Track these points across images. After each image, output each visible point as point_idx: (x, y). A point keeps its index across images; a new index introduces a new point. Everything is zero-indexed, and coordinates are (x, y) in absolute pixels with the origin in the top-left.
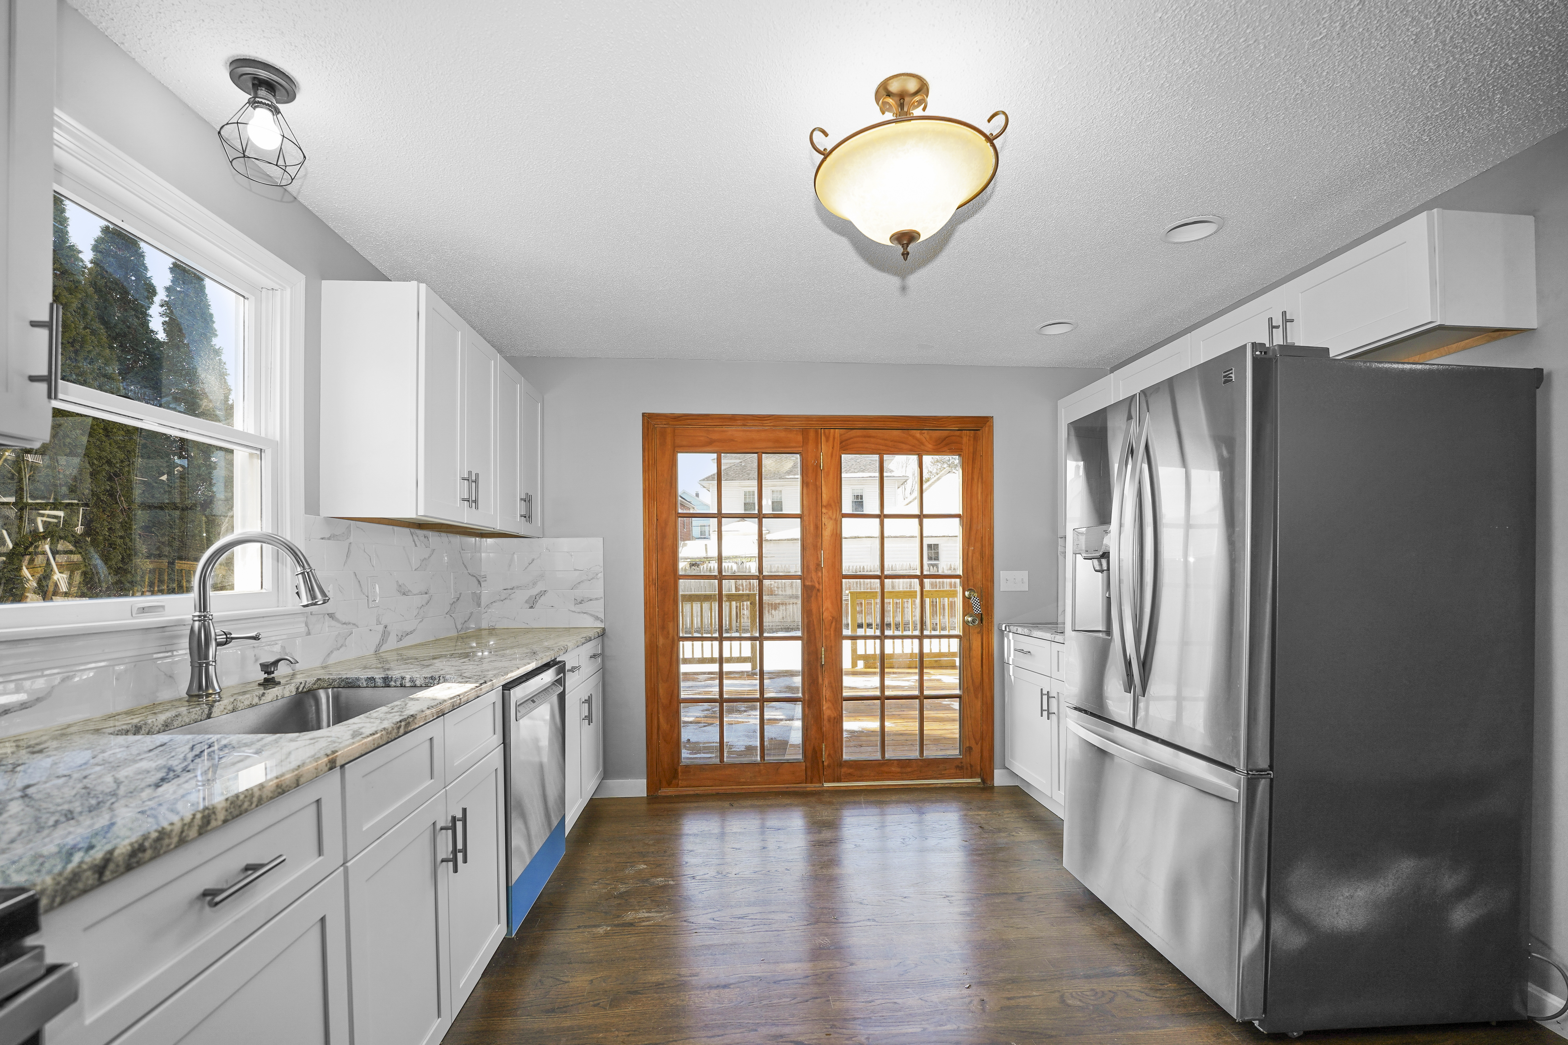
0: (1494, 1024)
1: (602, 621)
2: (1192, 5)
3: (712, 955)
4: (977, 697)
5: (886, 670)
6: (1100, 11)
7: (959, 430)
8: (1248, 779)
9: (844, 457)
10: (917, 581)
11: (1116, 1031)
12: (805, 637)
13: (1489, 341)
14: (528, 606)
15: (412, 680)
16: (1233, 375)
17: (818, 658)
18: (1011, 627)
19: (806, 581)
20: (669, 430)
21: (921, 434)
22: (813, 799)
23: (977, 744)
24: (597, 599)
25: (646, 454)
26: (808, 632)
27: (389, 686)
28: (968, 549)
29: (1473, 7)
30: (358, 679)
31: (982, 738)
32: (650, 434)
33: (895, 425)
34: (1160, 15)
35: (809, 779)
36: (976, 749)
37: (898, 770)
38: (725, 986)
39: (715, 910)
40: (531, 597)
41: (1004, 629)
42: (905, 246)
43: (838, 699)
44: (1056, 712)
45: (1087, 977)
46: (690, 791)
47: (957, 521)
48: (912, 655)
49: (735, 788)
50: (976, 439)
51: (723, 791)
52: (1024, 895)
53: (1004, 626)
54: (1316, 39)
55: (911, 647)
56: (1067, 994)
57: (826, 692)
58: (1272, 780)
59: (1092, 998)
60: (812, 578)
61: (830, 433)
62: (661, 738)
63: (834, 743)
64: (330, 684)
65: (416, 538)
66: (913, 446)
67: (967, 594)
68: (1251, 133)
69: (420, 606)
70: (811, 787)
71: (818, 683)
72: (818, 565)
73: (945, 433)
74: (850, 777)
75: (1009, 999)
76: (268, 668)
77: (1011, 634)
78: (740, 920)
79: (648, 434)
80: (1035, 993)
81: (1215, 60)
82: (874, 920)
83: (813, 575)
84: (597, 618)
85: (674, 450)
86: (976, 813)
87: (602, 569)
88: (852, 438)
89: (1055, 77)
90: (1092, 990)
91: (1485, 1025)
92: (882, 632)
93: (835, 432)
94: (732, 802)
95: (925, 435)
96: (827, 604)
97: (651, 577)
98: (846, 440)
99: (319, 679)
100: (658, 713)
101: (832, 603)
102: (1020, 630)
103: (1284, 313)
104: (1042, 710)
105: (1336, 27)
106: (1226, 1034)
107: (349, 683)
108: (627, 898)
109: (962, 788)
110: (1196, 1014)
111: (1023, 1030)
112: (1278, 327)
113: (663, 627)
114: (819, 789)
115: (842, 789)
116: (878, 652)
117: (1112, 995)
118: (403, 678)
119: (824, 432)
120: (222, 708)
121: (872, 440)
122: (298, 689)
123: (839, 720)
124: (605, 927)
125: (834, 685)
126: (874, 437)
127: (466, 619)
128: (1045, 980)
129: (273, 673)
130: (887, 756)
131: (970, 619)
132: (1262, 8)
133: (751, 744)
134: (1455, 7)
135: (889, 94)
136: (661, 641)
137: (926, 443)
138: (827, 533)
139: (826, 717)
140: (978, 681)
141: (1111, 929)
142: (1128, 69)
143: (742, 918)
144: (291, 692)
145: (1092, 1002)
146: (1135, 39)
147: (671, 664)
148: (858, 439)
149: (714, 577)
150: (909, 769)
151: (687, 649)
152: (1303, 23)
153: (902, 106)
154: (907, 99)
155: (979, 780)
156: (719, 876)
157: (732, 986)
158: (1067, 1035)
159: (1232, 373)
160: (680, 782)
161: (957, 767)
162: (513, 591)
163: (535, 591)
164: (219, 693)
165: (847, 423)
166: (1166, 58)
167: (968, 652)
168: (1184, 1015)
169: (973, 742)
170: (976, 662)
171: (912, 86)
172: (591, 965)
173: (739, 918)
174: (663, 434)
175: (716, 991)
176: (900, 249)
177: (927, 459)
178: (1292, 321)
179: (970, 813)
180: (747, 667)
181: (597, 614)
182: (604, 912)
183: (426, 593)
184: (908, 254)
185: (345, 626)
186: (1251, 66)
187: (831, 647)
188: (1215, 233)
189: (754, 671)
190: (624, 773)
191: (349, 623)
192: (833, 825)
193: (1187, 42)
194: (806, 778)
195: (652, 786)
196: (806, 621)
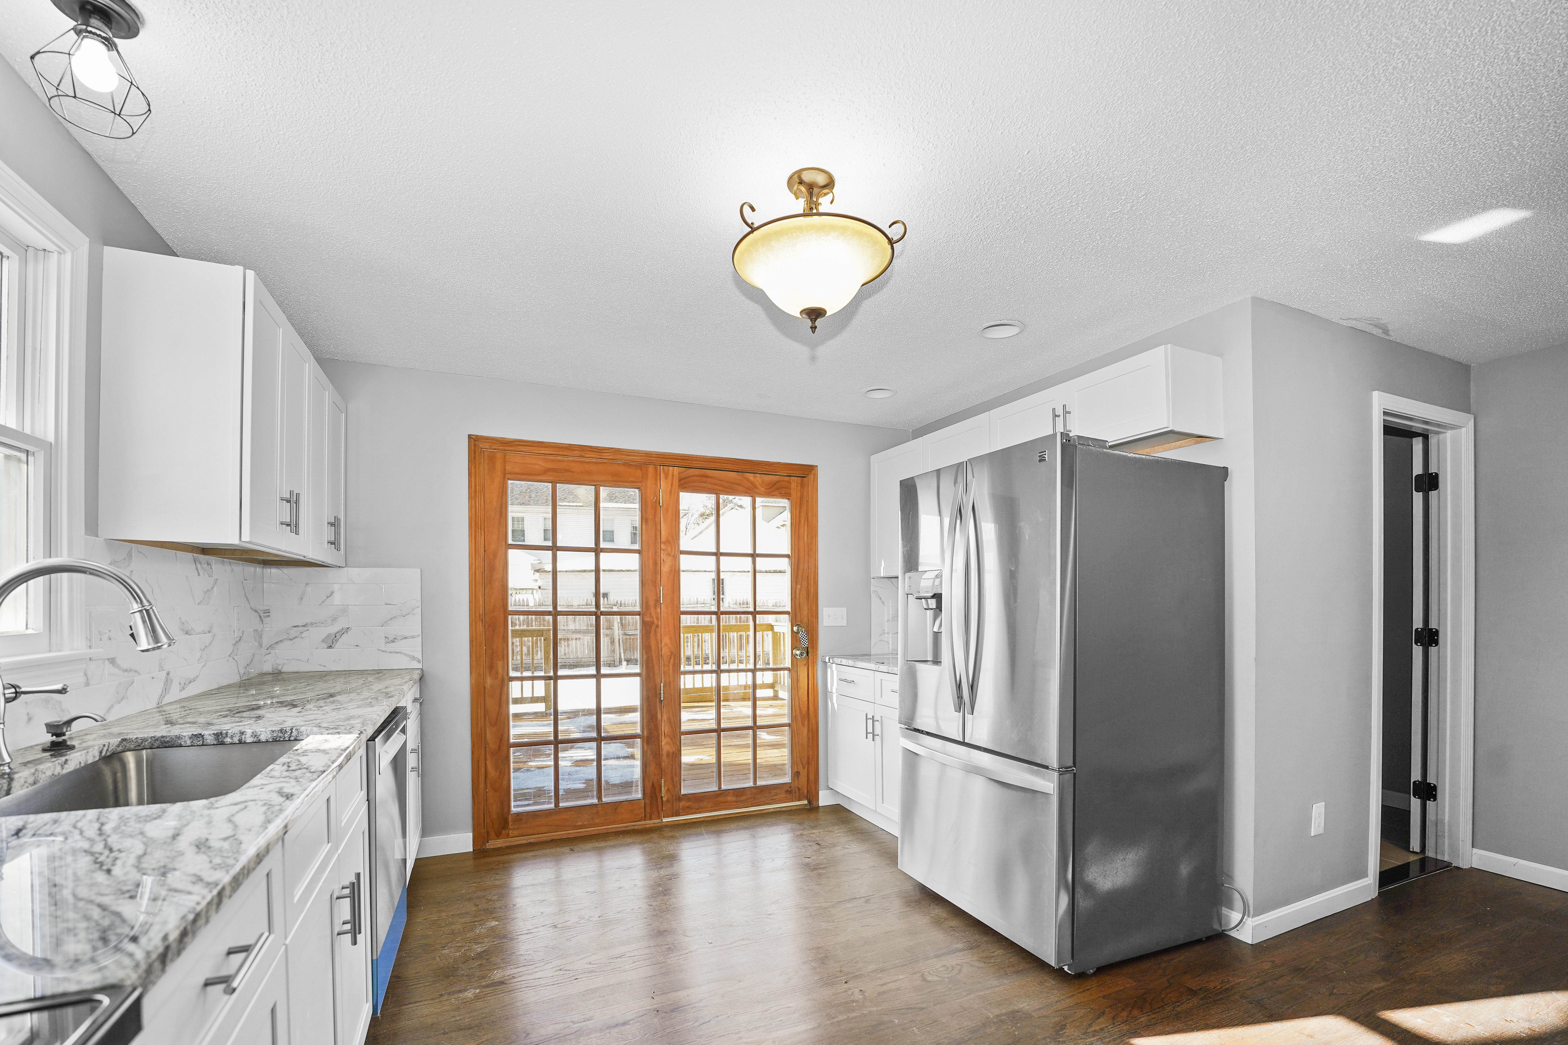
0: (1204, 939)
1: (419, 661)
2: (1043, 170)
3: (600, 997)
4: (803, 725)
5: (722, 703)
6: (980, 158)
7: (787, 476)
8: (1060, 774)
9: (681, 494)
10: (750, 617)
11: (970, 994)
12: (644, 673)
13: (1195, 444)
14: (325, 645)
15: (254, 735)
16: (1046, 456)
17: (657, 694)
18: (835, 659)
19: (645, 617)
20: (499, 455)
21: (755, 477)
22: (655, 835)
23: (804, 768)
24: (413, 637)
25: (473, 479)
26: (647, 668)
27: (222, 743)
28: (796, 586)
29: (1206, 213)
30: (179, 737)
31: (808, 763)
32: (477, 457)
33: (731, 467)
34: (1020, 171)
35: (648, 815)
36: (803, 773)
37: (734, 799)
38: (625, 1024)
39: (589, 954)
40: (329, 635)
41: (827, 661)
42: (813, 320)
43: (677, 733)
44: (880, 734)
45: (937, 956)
46: (523, 840)
47: (786, 560)
48: (746, 687)
49: (572, 833)
50: (802, 485)
51: (558, 837)
52: (870, 897)
53: (827, 658)
54: (1114, 211)
55: (745, 679)
56: (925, 973)
57: (665, 728)
58: (1075, 774)
59: (945, 972)
60: (651, 614)
61: (668, 470)
62: (489, 786)
63: (672, 777)
64: (138, 746)
65: (199, 566)
66: (747, 488)
67: (795, 629)
68: (1058, 267)
69: (203, 648)
70: (649, 823)
71: (657, 718)
72: (657, 600)
73: (776, 478)
74: (688, 810)
75: (882, 985)
76: (56, 729)
77: (834, 665)
78: (619, 960)
79: (475, 458)
80: (901, 977)
81: (1048, 211)
82: (748, 939)
83: (652, 610)
84: (413, 658)
85: (504, 477)
86: (810, 832)
87: (419, 604)
88: (689, 477)
89: (934, 198)
90: (944, 966)
91: (1199, 942)
92: (719, 666)
93: (673, 470)
94: (572, 847)
95: (758, 479)
96: (666, 640)
97: (477, 613)
98: (685, 478)
99: (124, 740)
100: (486, 759)
101: (671, 639)
102: (844, 662)
103: (1064, 406)
104: (867, 733)
105: (1127, 207)
106: (1046, 981)
107: (165, 742)
108: (487, 957)
109: (791, 811)
110: (1022, 970)
111: (899, 1008)
112: (1059, 416)
113: (491, 667)
114: (658, 825)
115: (681, 822)
116: (714, 685)
117: (959, 967)
118: (242, 733)
119: (663, 469)
120: (22, 781)
121: (709, 480)
122: (101, 752)
123: (677, 754)
124: (473, 991)
125: (672, 721)
126: (711, 477)
127: (248, 663)
128: (906, 965)
129: (64, 734)
130: (723, 787)
131: (798, 652)
132: (1087, 183)
133: (569, 787)
134: (1196, 211)
135: (801, 182)
136: (489, 681)
137: (759, 487)
138: (665, 568)
139: (664, 752)
140: (805, 710)
141: (944, 915)
142: (988, 204)
143: (620, 957)
144: (94, 757)
145: (946, 976)
146: (999, 184)
147: (500, 706)
148: (695, 478)
149: (549, 613)
150: (744, 798)
151: (515, 689)
152: (1108, 200)
153: (811, 194)
154: (816, 190)
155: (806, 802)
156: (583, 921)
157: (631, 1022)
158: (935, 1005)
159: (1045, 454)
160: (510, 832)
161: (787, 791)
162: (306, 628)
163: (334, 629)
164: (9, 763)
165: (685, 462)
166: (1016, 202)
167: (796, 684)
168: (1014, 972)
169: (800, 767)
170: (803, 691)
171: (821, 180)
172: (470, 1031)
173: (617, 958)
174: (492, 459)
175: (616, 1030)
176: (810, 323)
177: (759, 500)
178: (1069, 413)
179: (805, 833)
180: (540, 707)
181: (412, 654)
182: (466, 976)
183: (209, 632)
184: (816, 327)
185: (126, 674)
186: (1070, 221)
187: (670, 682)
188: (1017, 334)
189: (548, 712)
190: (446, 828)
191: (131, 670)
192: (672, 858)
193: (1033, 194)
194: (645, 816)
195: (479, 839)
196: (645, 657)
